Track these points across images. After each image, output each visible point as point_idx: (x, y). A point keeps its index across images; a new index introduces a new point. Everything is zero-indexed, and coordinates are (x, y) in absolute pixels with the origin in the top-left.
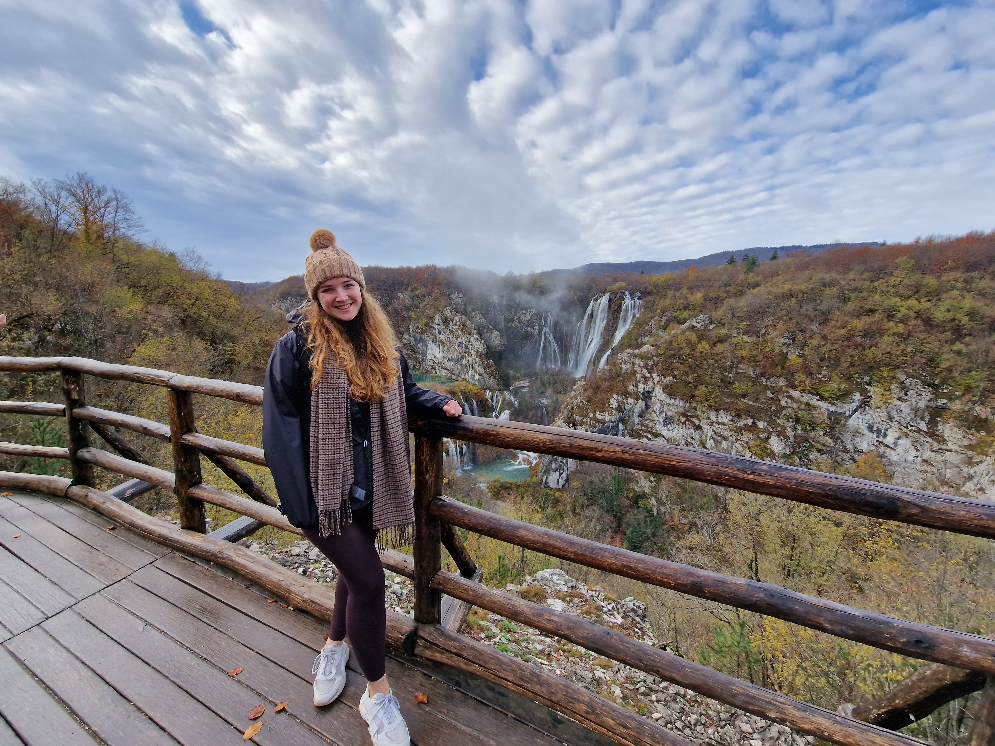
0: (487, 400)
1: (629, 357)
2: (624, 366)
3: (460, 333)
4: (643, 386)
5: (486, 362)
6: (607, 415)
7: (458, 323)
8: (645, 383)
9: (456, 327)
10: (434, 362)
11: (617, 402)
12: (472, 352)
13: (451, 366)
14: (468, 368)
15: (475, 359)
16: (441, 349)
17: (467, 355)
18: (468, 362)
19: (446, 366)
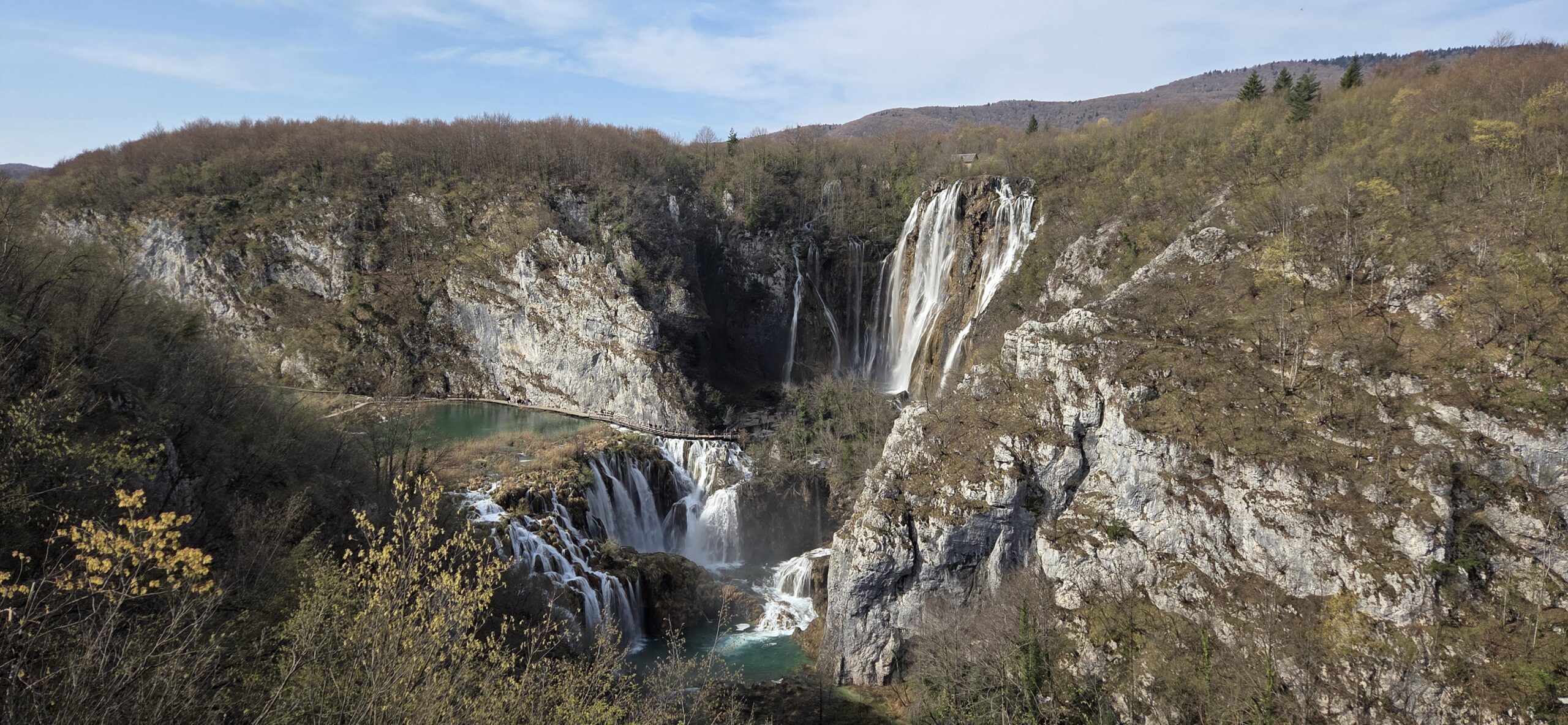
1: (1033, 341)
2: (1022, 365)
4: (1074, 411)
5: (660, 369)
6: (988, 488)
7: (581, 269)
10: (519, 374)
11: (1013, 455)
12: (623, 342)
13: (567, 381)
14: (615, 385)
15: (633, 362)
16: (537, 337)
17: (610, 352)
18: (614, 369)
19: (554, 384)
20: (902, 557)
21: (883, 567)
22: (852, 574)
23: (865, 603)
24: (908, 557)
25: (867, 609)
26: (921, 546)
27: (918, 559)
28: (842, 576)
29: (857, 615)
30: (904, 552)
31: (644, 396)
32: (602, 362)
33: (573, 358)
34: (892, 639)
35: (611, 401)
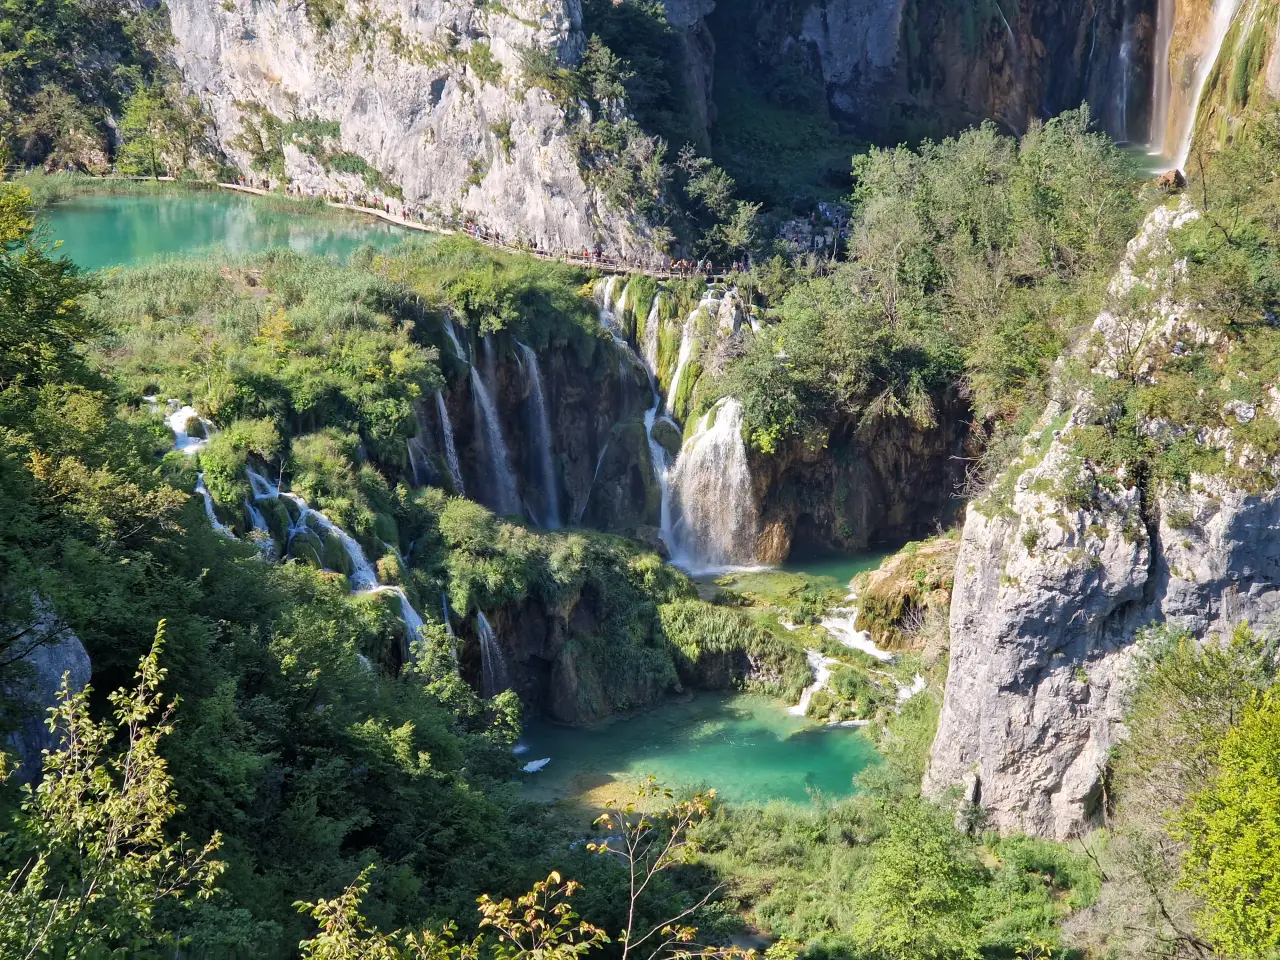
0: (603, 342)
5: (585, 114)
13: (375, 139)
14: (482, 150)
15: (522, 98)
16: (309, 34)
17: (470, 72)
18: (480, 115)
19: (347, 146)
20: (1121, 562)
21: (1077, 583)
22: (1007, 596)
23: (1032, 662)
24: (1136, 560)
25: (1035, 676)
26: (1168, 536)
27: (1158, 567)
28: (982, 600)
29: (1013, 687)
30: (1127, 549)
31: (547, 177)
32: (453, 96)
33: (387, 85)
34: (1091, 743)
35: (473, 189)
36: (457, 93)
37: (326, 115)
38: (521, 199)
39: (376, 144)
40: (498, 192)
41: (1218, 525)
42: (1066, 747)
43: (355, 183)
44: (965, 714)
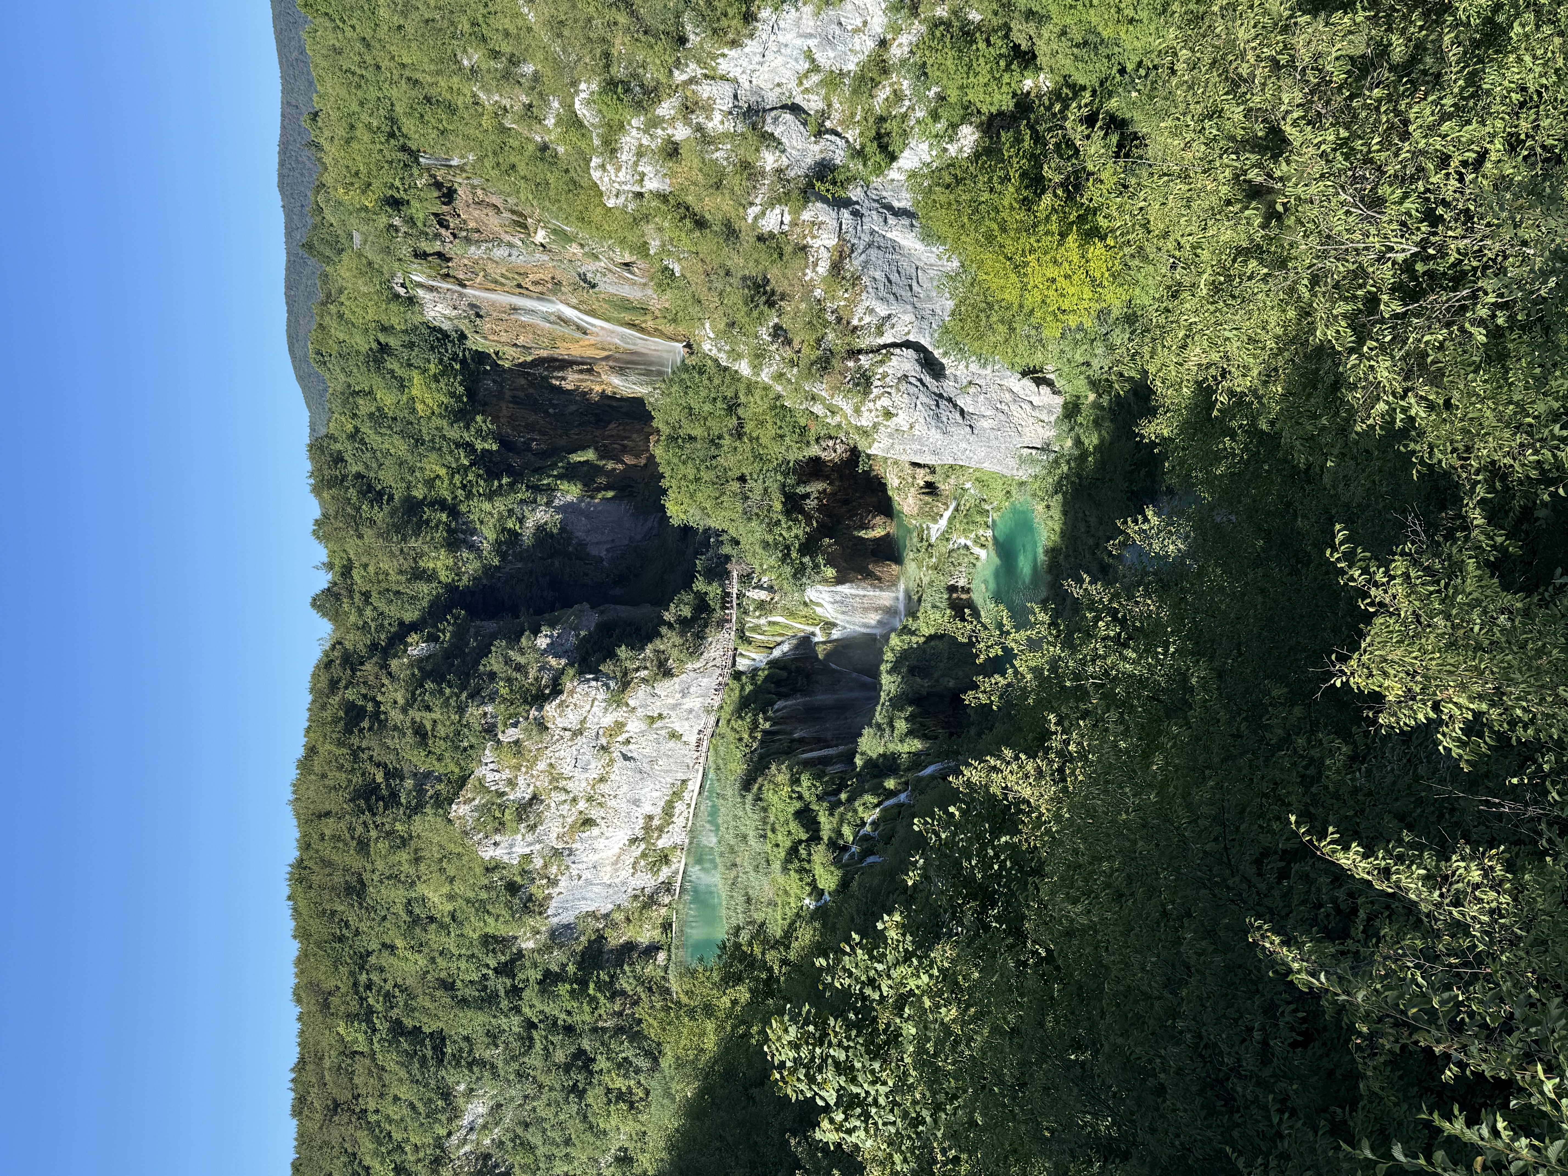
0: (773, 664)
1: (618, 169)
2: (652, 185)
3: (542, 766)
4: (717, 117)
5: (643, 673)
6: (815, 243)
7: (507, 774)
8: (708, 109)
9: (521, 781)
10: (644, 855)
11: (773, 206)
12: (608, 720)
13: (655, 794)
14: (663, 732)
15: (634, 709)
16: (595, 831)
17: (620, 739)
19: (657, 811)
20: (902, 364)
23: (957, 416)
24: (901, 356)
25: (965, 414)
26: (888, 339)
27: (907, 344)
28: (922, 444)
29: (972, 427)
30: (894, 361)
31: (678, 696)
32: (632, 749)
33: (625, 788)
34: (1004, 382)
35: (684, 739)
36: (631, 747)
37: (641, 822)
38: (691, 711)
39: (658, 794)
40: (686, 724)
41: (882, 310)
42: (1008, 397)
43: (679, 806)
44: (987, 454)
